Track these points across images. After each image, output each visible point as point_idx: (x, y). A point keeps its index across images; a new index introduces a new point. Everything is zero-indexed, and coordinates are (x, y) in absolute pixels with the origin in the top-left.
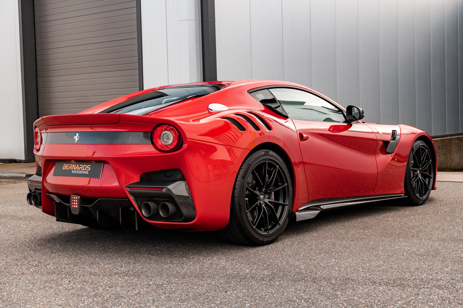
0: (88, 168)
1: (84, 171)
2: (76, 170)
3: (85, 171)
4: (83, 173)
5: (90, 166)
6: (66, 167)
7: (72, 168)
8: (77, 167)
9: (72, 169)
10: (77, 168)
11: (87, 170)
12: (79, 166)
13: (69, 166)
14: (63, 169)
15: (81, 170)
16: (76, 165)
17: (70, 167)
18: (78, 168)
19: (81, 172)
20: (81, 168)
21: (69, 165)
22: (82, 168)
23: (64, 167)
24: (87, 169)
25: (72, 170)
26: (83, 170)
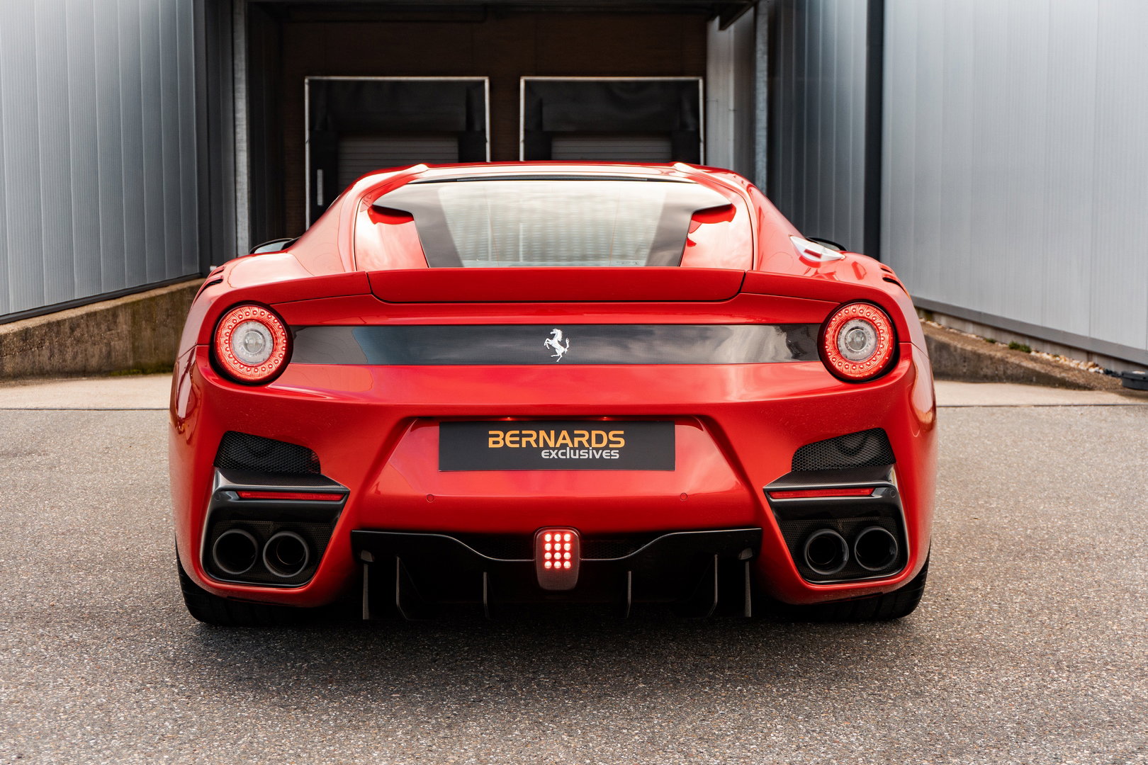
0: (612, 439)
1: (597, 450)
2: (559, 449)
3: (603, 449)
4: (597, 457)
5: (622, 432)
6: (500, 440)
7: (537, 441)
8: (564, 438)
9: (541, 445)
10: (560, 441)
11: (611, 446)
12: (572, 437)
13: (521, 436)
14: (491, 445)
15: (581, 446)
16: (552, 433)
17: (524, 440)
18: (568, 441)
19: (584, 455)
20: (580, 443)
21: (517, 432)
22: (589, 441)
23: (491, 440)
24: (609, 442)
25: (540, 450)
26: (593, 449)
